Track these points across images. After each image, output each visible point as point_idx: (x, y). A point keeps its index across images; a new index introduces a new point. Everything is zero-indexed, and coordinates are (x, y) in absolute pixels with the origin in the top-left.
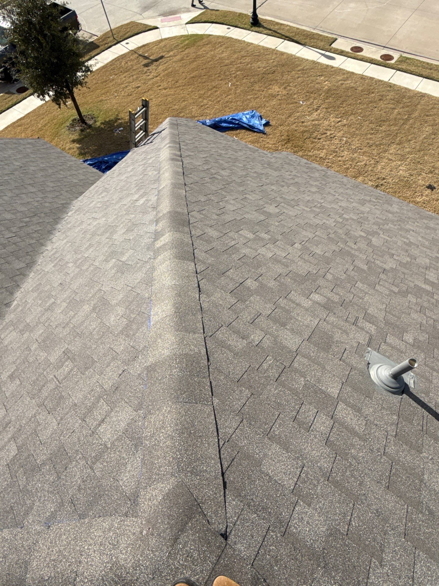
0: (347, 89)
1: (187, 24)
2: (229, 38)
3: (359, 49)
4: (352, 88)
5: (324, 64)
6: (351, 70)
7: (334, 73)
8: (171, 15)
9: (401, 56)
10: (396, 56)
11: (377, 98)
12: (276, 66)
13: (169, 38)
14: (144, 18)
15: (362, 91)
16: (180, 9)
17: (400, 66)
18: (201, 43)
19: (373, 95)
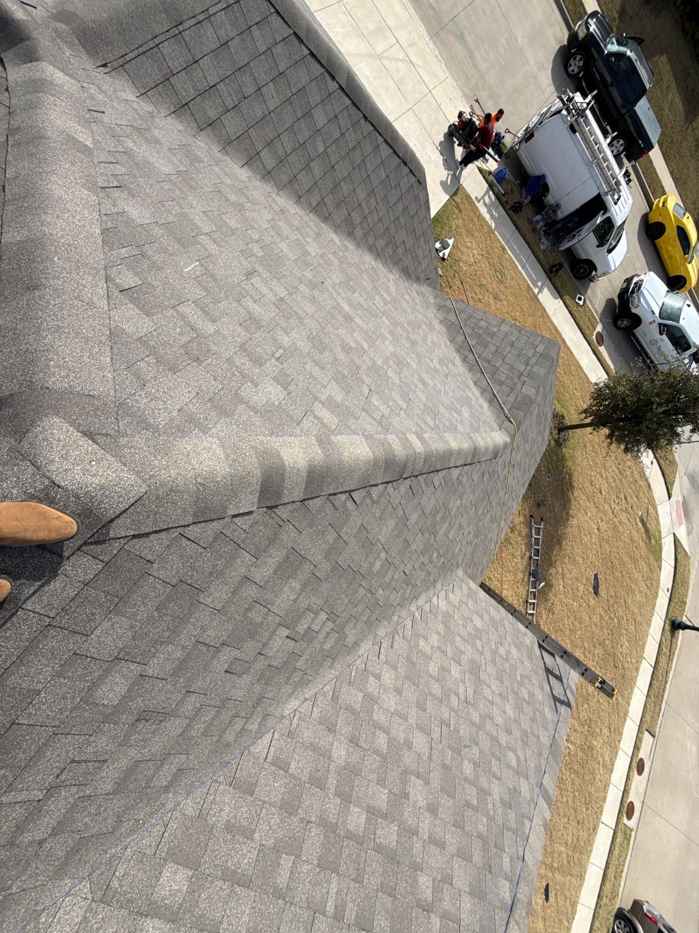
0: (593, 773)
1: (674, 534)
2: (657, 594)
3: (640, 770)
4: (594, 778)
5: (623, 728)
6: (615, 768)
7: (613, 746)
8: (684, 512)
9: (632, 830)
10: (632, 823)
11: (580, 817)
12: (623, 668)
13: (658, 515)
14: (681, 478)
15: (590, 793)
16: (691, 523)
17: (619, 834)
18: (652, 560)
19: (584, 809)
